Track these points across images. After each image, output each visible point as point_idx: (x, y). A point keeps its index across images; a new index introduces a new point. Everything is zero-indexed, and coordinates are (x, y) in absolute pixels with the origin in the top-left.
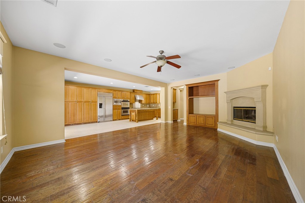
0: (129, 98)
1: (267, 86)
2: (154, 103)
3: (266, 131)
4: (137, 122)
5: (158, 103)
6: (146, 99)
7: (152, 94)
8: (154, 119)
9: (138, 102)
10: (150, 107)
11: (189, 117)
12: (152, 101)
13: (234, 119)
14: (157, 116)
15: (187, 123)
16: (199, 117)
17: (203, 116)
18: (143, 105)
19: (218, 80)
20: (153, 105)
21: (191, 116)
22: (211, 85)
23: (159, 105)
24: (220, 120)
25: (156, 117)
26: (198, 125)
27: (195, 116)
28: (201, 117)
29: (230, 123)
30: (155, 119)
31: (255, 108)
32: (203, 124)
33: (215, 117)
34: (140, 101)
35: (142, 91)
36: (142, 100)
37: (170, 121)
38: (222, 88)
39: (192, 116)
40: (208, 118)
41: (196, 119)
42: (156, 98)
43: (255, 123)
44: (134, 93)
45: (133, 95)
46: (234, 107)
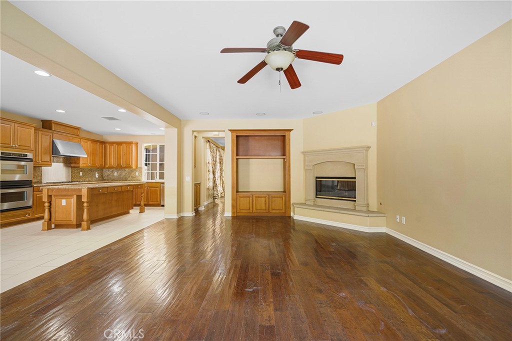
0: (32, 147)
1: (369, 147)
2: (119, 167)
3: (369, 212)
4: (88, 228)
5: (134, 167)
6: (92, 154)
7: (112, 143)
8: (131, 211)
9: (62, 164)
10: (102, 179)
11: (238, 199)
12: (112, 161)
13: (316, 197)
14: (142, 203)
15: (233, 213)
16: (259, 197)
17: (265, 195)
18: (81, 174)
19: (291, 130)
20: (115, 174)
21: (241, 196)
22: (271, 137)
23: (137, 174)
24: (293, 200)
25: (139, 205)
26: (256, 214)
27: (249, 197)
28: (262, 197)
29: (312, 203)
30: (135, 212)
31: (355, 178)
32: (265, 211)
33: (285, 197)
34: (69, 161)
35: (78, 129)
36: (78, 158)
37: (189, 213)
38: (296, 145)
39: (243, 197)
40: (273, 198)
41: (251, 201)
42: (128, 154)
43: (355, 201)
44: (48, 133)
45: (45, 139)
46: (317, 178)
